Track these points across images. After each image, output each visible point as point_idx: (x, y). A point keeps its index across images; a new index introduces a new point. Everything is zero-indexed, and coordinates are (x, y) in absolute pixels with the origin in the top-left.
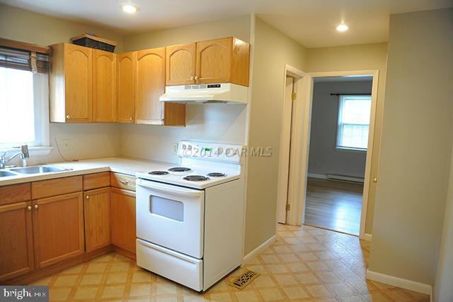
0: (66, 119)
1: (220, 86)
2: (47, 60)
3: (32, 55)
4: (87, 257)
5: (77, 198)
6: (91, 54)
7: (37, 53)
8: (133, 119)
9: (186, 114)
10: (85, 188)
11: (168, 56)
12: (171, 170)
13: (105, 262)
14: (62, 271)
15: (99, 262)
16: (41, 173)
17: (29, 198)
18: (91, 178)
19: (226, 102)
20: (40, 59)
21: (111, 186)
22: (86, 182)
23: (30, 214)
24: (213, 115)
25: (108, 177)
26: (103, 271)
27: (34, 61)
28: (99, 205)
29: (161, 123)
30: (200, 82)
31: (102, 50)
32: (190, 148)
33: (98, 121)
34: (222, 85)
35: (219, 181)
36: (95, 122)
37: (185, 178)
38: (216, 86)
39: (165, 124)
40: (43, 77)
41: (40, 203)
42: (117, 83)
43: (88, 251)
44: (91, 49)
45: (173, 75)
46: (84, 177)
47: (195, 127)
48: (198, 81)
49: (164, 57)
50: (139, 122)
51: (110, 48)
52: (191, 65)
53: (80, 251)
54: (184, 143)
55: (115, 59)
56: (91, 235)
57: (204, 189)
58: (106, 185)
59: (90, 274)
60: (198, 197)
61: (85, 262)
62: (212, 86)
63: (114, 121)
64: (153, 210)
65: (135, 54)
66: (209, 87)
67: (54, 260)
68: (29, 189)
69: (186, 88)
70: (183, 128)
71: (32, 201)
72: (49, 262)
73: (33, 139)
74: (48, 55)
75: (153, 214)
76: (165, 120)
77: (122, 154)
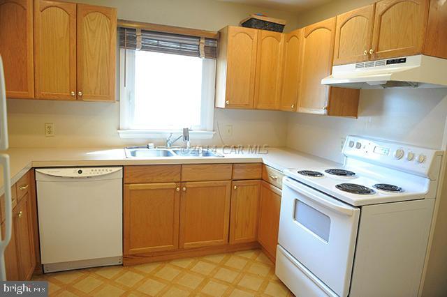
0: (226, 105)
1: (404, 60)
2: (216, 45)
3: (202, 41)
4: (231, 248)
5: (225, 186)
6: (256, 35)
7: (206, 39)
8: (295, 106)
9: (360, 101)
10: (234, 178)
11: (338, 27)
12: (329, 171)
13: (247, 259)
14: (204, 256)
15: (240, 257)
16: (201, 157)
17: (179, 180)
18: (242, 168)
19: (417, 85)
20: (210, 44)
21: (261, 179)
22: (235, 171)
23: (178, 194)
24: (397, 104)
25: (260, 169)
26: (241, 268)
27: (202, 47)
28: (248, 198)
29: (323, 112)
30: (376, 57)
31: (270, 30)
32: (359, 146)
33: (259, 107)
34: (408, 58)
35: (392, 198)
36: (256, 109)
37: (338, 187)
38: (399, 61)
39: (329, 114)
40: (212, 62)
41: (188, 186)
42: (283, 66)
43: (232, 242)
44: (256, 31)
45: (343, 52)
46: (233, 165)
47: (369, 119)
48: (374, 56)
49: (333, 30)
50: (301, 110)
51: (278, 28)
52: (366, 36)
53: (222, 241)
54: (352, 139)
55: (282, 40)
56: (236, 226)
57: (360, 207)
58: (256, 177)
59: (228, 268)
60: (350, 216)
61: (229, 252)
62: (393, 62)
63: (277, 108)
64: (297, 217)
65: (302, 31)
66: (388, 63)
67: (195, 244)
68: (179, 170)
69: (356, 67)
70: (354, 119)
71: (181, 183)
72: (192, 244)
73: (199, 123)
74: (216, 40)
75: (296, 222)
76: (328, 108)
77: (286, 145)
